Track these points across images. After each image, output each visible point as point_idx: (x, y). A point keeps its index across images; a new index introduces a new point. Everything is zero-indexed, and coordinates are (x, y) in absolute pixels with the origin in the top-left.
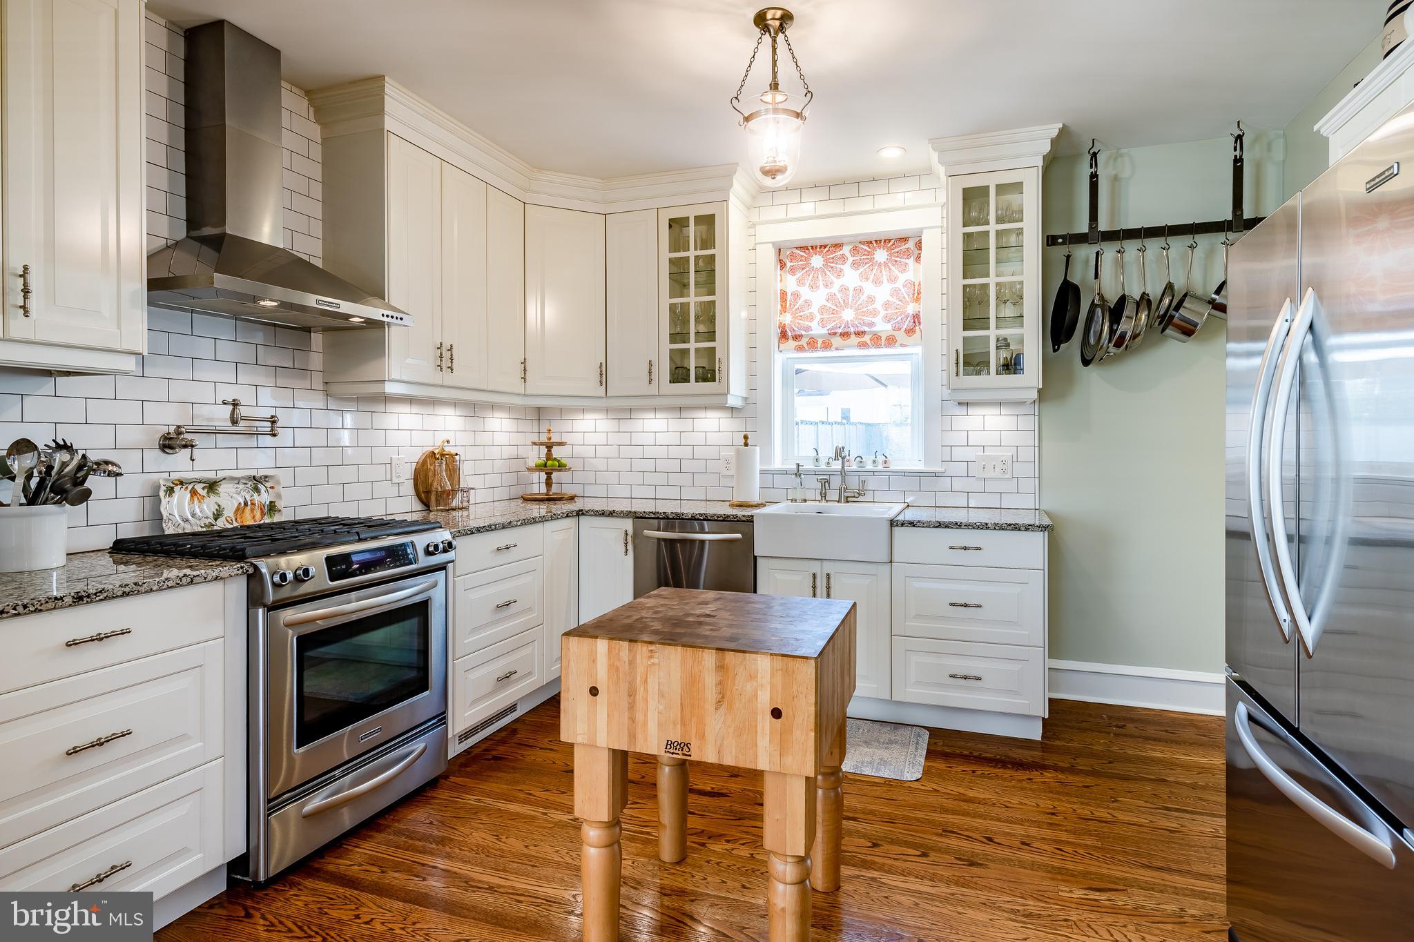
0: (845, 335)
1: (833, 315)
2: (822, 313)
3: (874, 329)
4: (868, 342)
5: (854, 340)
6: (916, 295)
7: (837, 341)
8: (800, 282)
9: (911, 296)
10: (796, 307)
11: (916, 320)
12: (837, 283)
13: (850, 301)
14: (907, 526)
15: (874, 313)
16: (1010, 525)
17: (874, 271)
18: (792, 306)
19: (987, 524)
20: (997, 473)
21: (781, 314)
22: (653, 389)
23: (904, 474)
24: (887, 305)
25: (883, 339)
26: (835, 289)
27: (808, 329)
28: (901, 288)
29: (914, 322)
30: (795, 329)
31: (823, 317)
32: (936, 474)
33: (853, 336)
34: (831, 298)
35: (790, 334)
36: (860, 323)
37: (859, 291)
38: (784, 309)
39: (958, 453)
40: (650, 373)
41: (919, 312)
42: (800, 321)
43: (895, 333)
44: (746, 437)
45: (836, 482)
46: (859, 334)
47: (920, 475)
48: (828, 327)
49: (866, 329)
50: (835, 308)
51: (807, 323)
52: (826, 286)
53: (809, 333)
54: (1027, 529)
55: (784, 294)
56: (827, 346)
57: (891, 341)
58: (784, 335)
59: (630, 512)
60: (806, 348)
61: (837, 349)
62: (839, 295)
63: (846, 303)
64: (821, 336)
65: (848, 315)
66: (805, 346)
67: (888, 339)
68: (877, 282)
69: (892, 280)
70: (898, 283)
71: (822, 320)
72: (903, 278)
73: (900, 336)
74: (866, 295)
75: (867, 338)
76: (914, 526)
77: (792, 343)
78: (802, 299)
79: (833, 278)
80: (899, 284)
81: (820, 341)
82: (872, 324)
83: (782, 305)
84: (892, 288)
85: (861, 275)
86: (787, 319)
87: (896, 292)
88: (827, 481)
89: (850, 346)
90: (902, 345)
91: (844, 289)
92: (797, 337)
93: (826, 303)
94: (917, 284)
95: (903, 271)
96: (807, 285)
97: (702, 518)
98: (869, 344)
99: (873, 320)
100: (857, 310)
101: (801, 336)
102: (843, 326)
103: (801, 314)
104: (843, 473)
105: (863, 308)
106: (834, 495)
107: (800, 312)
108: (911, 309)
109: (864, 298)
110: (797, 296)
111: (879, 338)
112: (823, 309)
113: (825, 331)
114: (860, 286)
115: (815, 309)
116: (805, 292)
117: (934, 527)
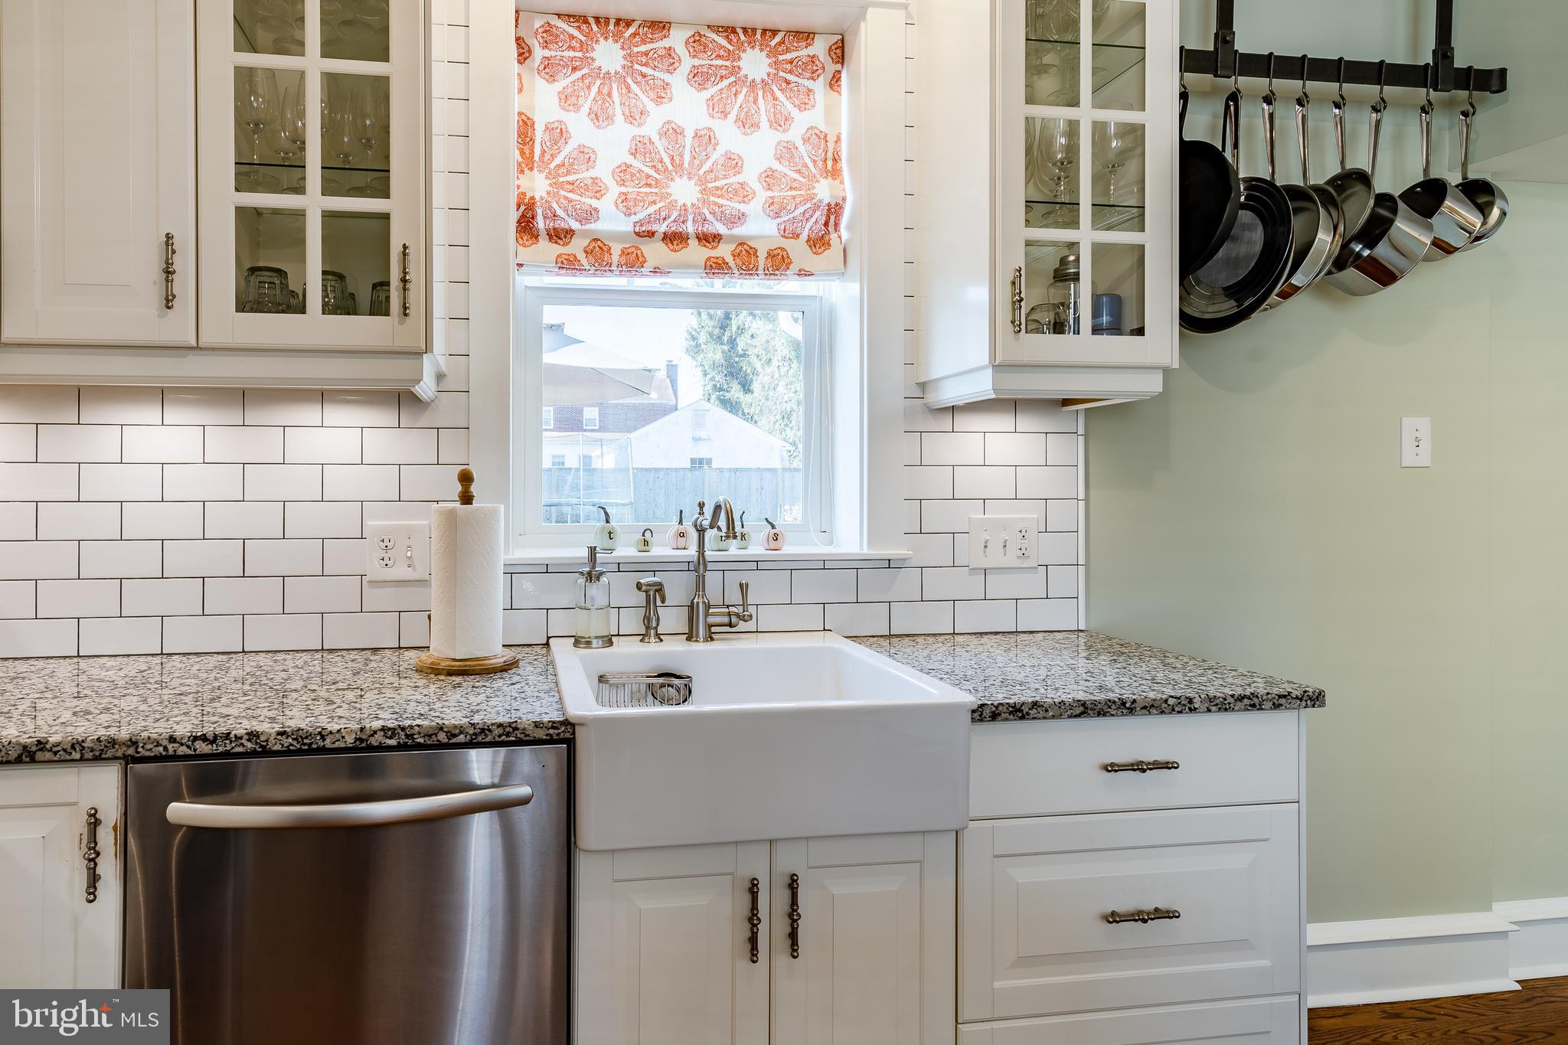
0: (675, 239)
1: (648, 190)
2: (622, 183)
3: (740, 231)
4: (729, 259)
5: (696, 253)
6: (830, 163)
7: (655, 252)
8: (567, 99)
9: (820, 164)
10: (558, 161)
11: (832, 218)
12: (657, 117)
13: (687, 158)
14: (1006, 719)
15: (743, 193)
16: (1241, 698)
17: (741, 97)
18: (547, 157)
19: (1191, 701)
20: (1011, 560)
21: (522, 172)
22: (178, 327)
23: (824, 565)
24: (769, 178)
25: (762, 255)
26: (651, 128)
27: (592, 214)
28: (799, 143)
29: (826, 224)
30: (560, 212)
31: (624, 189)
32: (889, 564)
33: (693, 243)
34: (641, 148)
35: (540, 223)
36: (713, 214)
37: (706, 139)
38: (527, 163)
39: (937, 516)
40: (168, 272)
41: (844, 199)
42: (570, 195)
43: (788, 244)
44: (466, 478)
45: (678, 589)
46: (708, 239)
47: (857, 566)
48: (640, 216)
49: (721, 229)
50: (652, 172)
51: (588, 201)
52: (630, 118)
53: (588, 227)
54: (1277, 706)
55: (526, 127)
56: (633, 262)
57: (779, 262)
58: (526, 226)
59: (113, 742)
60: (584, 261)
61: (656, 271)
62: (660, 145)
63: (679, 167)
64: (619, 237)
65: (684, 192)
66: (581, 256)
67: (771, 255)
68: (747, 123)
69: (780, 122)
70: (791, 132)
71: (625, 198)
72: (803, 121)
73: (798, 250)
74: (720, 150)
75: (724, 251)
76: (1022, 718)
77: (547, 250)
78: (572, 144)
79: (646, 100)
80: (795, 134)
81: (616, 250)
82: (741, 218)
83: (522, 153)
84: (779, 143)
85: (712, 104)
86: (538, 186)
87: (786, 152)
88: (659, 588)
89: (686, 267)
90: (803, 273)
91: (673, 132)
92: (559, 235)
93: (630, 160)
94: (831, 139)
95: (803, 106)
96: (585, 110)
97: (393, 742)
98: (732, 264)
99: (743, 207)
100: (702, 182)
101: (570, 233)
102: (674, 215)
103: (570, 178)
104: (700, 566)
105: (716, 179)
106: (671, 618)
107: (568, 173)
108: (824, 191)
109: (717, 155)
110: (559, 133)
111: (753, 252)
112: (623, 173)
113: (625, 225)
114: (710, 129)
115: (603, 170)
116: (580, 127)
117: (1070, 717)
